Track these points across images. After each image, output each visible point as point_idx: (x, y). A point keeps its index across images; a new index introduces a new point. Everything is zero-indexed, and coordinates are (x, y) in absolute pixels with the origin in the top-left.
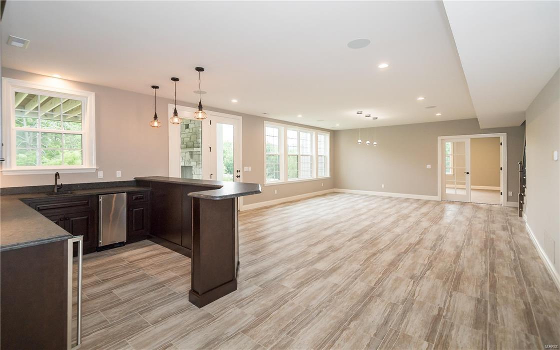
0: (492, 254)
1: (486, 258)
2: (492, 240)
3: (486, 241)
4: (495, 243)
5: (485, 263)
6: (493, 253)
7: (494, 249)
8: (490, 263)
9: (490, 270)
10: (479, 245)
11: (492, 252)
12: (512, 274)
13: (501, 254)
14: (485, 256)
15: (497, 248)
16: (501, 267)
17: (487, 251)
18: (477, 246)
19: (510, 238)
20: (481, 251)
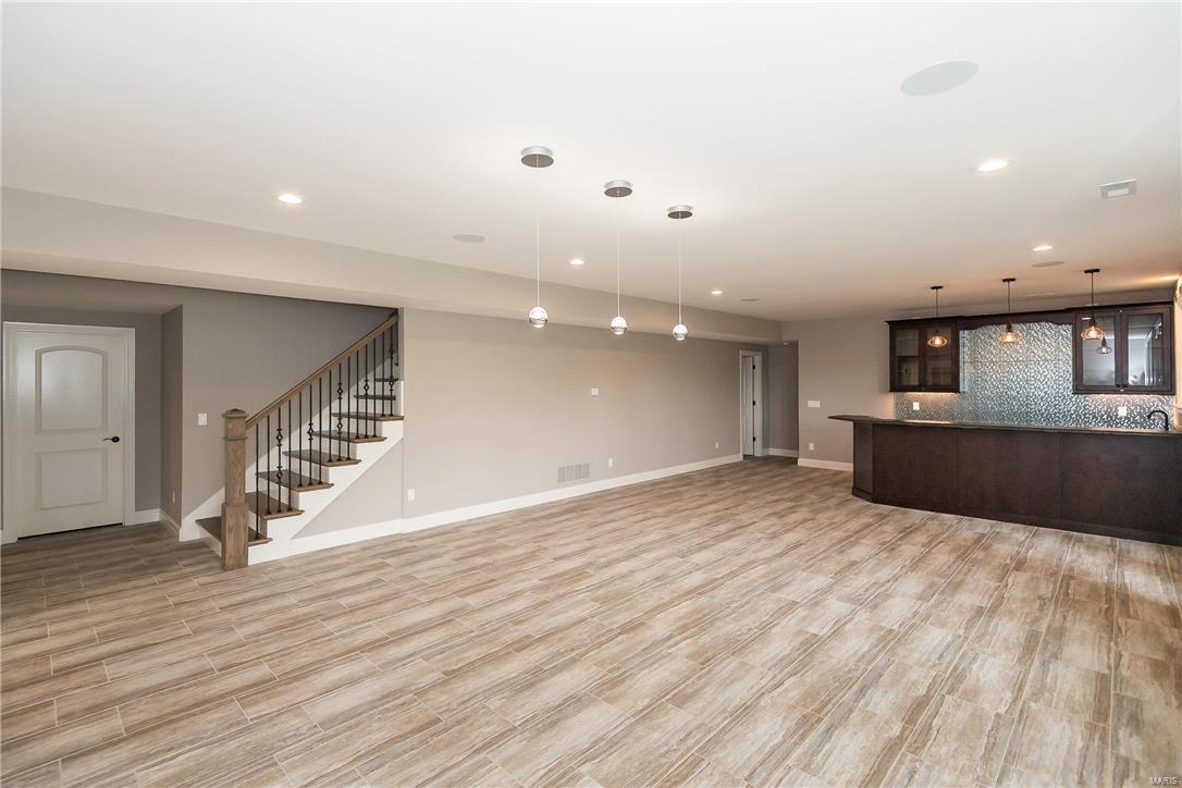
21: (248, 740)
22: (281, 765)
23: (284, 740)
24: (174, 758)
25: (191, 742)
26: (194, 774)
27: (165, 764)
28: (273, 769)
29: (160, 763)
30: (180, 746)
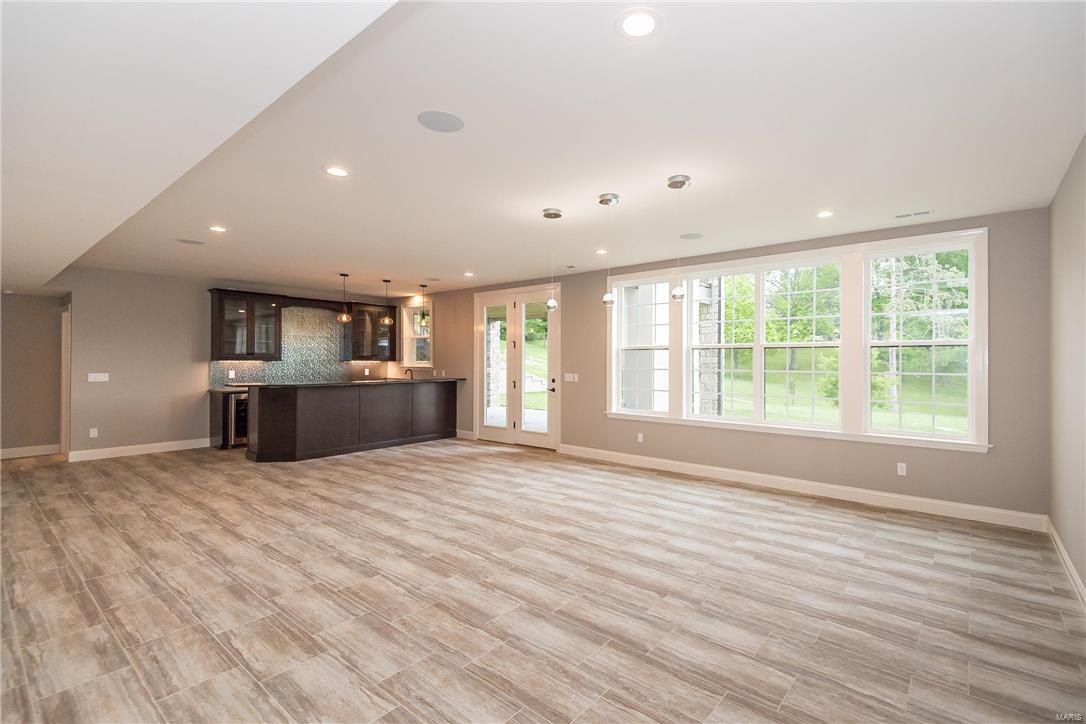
0: (69, 573)
1: (77, 560)
2: (92, 618)
3: (105, 603)
4: (74, 607)
5: (75, 553)
6: (68, 578)
7: (70, 588)
8: (64, 556)
9: (59, 547)
10: (113, 581)
11: (72, 578)
12: (18, 557)
13: (49, 584)
14: (81, 565)
15: (62, 594)
16: (40, 557)
17: (85, 575)
18: (116, 576)
19: (31, 657)
20: (98, 571)
21: (815, 664)
22: (817, 636)
23: (796, 645)
24: (870, 697)
25: (850, 699)
26: (867, 674)
27: (881, 698)
28: (824, 637)
29: (882, 702)
30: (860, 703)
